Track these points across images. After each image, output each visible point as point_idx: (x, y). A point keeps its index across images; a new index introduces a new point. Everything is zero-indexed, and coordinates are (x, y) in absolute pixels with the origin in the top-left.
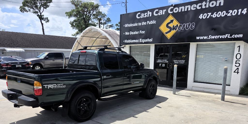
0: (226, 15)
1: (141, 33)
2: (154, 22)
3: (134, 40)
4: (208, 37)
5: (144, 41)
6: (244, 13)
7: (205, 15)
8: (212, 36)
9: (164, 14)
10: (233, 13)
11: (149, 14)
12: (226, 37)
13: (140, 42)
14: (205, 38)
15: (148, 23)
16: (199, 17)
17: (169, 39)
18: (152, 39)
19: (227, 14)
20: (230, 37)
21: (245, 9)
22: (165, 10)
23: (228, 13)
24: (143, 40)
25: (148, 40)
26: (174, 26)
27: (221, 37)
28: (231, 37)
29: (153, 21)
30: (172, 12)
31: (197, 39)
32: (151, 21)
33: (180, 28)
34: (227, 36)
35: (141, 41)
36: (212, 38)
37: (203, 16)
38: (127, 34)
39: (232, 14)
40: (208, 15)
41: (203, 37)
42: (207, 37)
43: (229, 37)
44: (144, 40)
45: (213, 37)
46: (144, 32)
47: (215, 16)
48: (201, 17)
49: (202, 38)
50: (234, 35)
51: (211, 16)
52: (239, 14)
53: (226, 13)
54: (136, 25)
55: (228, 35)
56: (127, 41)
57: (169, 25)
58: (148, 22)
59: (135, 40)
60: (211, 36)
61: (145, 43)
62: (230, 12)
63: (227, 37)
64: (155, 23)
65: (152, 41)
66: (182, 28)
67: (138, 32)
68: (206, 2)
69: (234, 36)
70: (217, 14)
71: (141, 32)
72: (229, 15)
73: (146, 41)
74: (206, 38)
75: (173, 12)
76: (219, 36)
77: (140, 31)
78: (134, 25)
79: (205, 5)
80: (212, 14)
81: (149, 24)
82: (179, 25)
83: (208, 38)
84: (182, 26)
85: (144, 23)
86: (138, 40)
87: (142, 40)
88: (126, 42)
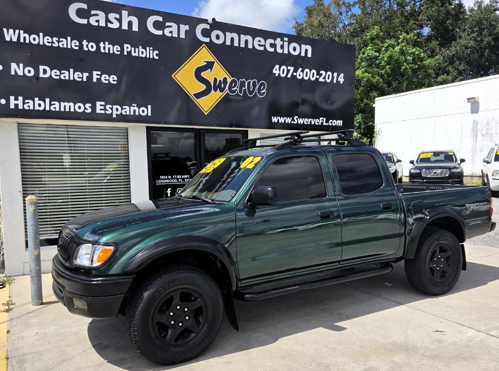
0: (317, 79)
1: (99, 80)
2: (151, 53)
3: (67, 104)
4: (293, 120)
5: (116, 110)
6: (341, 83)
7: (284, 70)
8: (299, 119)
9: (183, 36)
10: (326, 77)
11: (130, 24)
12: (320, 124)
13: (98, 111)
14: (288, 120)
15: (129, 53)
16: (274, 71)
17: (206, 114)
18: (149, 107)
19: (318, 77)
20: (326, 124)
21: (342, 75)
22: (187, 27)
23: (321, 75)
24: (112, 109)
25: (136, 109)
26: (215, 80)
27: (313, 123)
28: (328, 124)
29: (148, 48)
30: (207, 40)
31: (273, 121)
32: (141, 49)
33: (234, 87)
34: (322, 121)
35: (105, 109)
36: (299, 123)
37: (279, 70)
38: (20, 73)
39: (324, 78)
40: (288, 71)
41: (284, 118)
42: (291, 118)
43: (324, 124)
44: (115, 107)
45: (301, 121)
46: (113, 79)
47: (300, 75)
48: (276, 71)
49: (282, 120)
50: (331, 121)
51: (295, 74)
52: (335, 81)
53: (317, 75)
54: (69, 43)
55: (323, 119)
56: (24, 103)
57: (203, 74)
58: (126, 46)
59: (72, 104)
60: (297, 117)
61: (122, 118)
62: (322, 74)
63: (322, 123)
64: (157, 58)
65: (150, 114)
66: (238, 90)
67: (86, 75)
68: (282, 40)
69: (331, 123)
70: (303, 71)
71: (101, 75)
72: (321, 80)
73: (127, 110)
74: (289, 122)
75: (211, 40)
76: (310, 120)
77: (95, 73)
78: (59, 42)
79: (282, 47)
80: (295, 71)
81: (133, 54)
82: (229, 81)
83: (292, 122)
84: (238, 84)
85: (107, 46)
86: (88, 105)
87: (108, 107)
88: (16, 105)
